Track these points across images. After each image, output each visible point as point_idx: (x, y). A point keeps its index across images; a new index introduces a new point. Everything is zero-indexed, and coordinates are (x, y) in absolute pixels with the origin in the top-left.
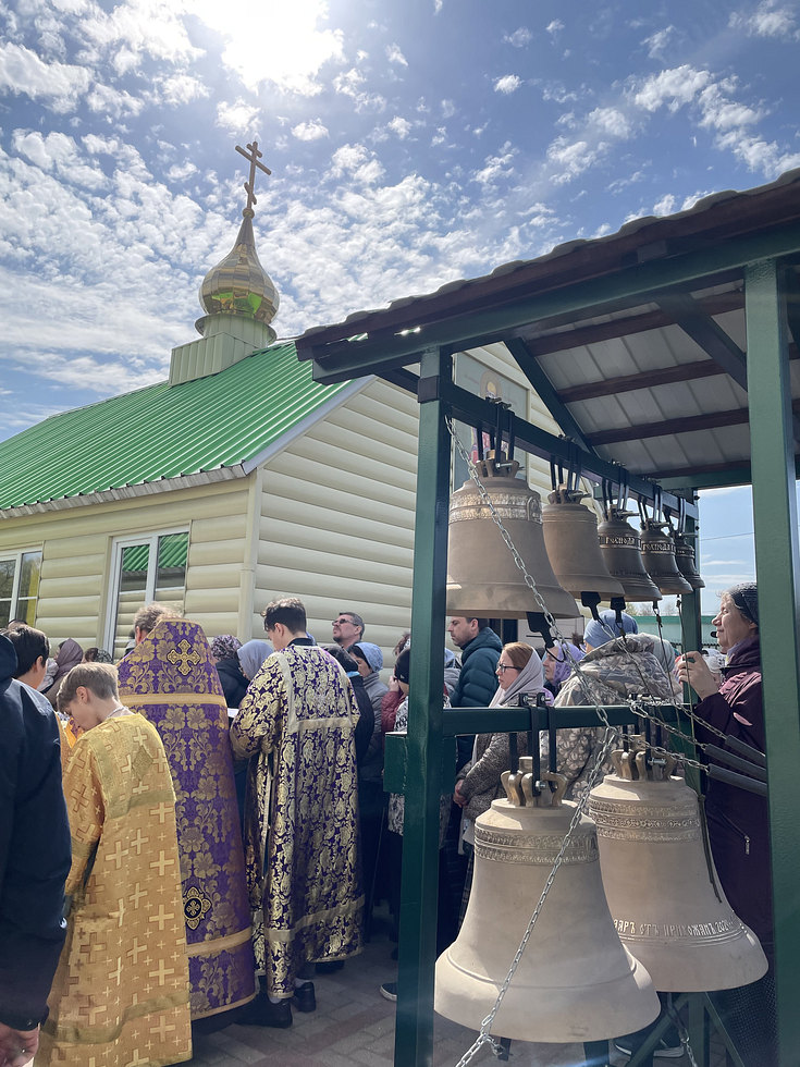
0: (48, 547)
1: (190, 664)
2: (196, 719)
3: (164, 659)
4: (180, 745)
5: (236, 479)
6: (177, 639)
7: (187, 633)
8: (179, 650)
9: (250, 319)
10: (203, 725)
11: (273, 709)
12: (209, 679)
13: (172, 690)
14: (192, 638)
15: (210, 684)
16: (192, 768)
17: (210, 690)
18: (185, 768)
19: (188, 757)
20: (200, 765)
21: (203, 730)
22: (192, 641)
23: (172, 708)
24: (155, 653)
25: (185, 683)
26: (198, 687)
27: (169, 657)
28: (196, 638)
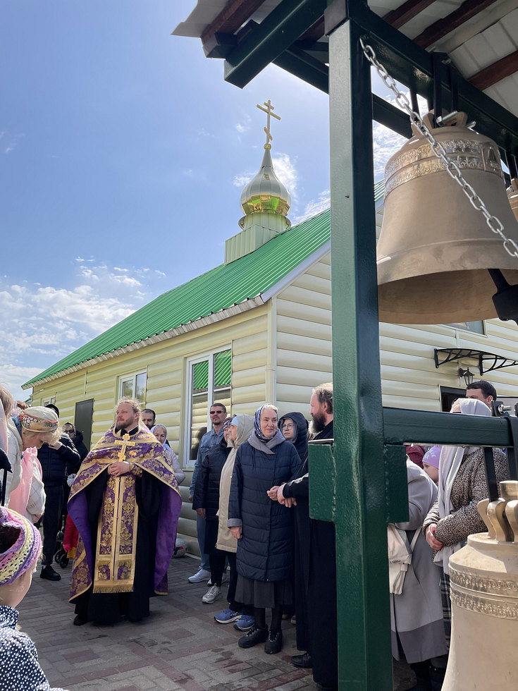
0: (150, 370)
5: (258, 307)
9: (273, 214)
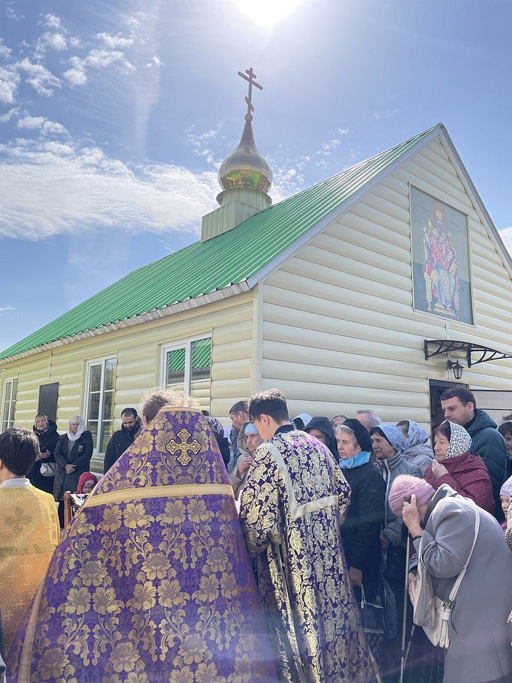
1: (190, 453)
2: (197, 511)
3: (162, 449)
4: (179, 541)
6: (176, 429)
7: (187, 422)
8: (178, 440)
9: (253, 190)
10: (204, 518)
11: (274, 498)
12: (211, 468)
13: (171, 482)
14: (193, 427)
15: (211, 473)
16: (193, 566)
17: (212, 479)
18: (185, 567)
19: (189, 553)
20: (202, 561)
21: (204, 523)
22: (191, 429)
23: (172, 501)
24: (154, 444)
25: (184, 474)
26: (199, 477)
27: (168, 447)
28: (197, 427)
